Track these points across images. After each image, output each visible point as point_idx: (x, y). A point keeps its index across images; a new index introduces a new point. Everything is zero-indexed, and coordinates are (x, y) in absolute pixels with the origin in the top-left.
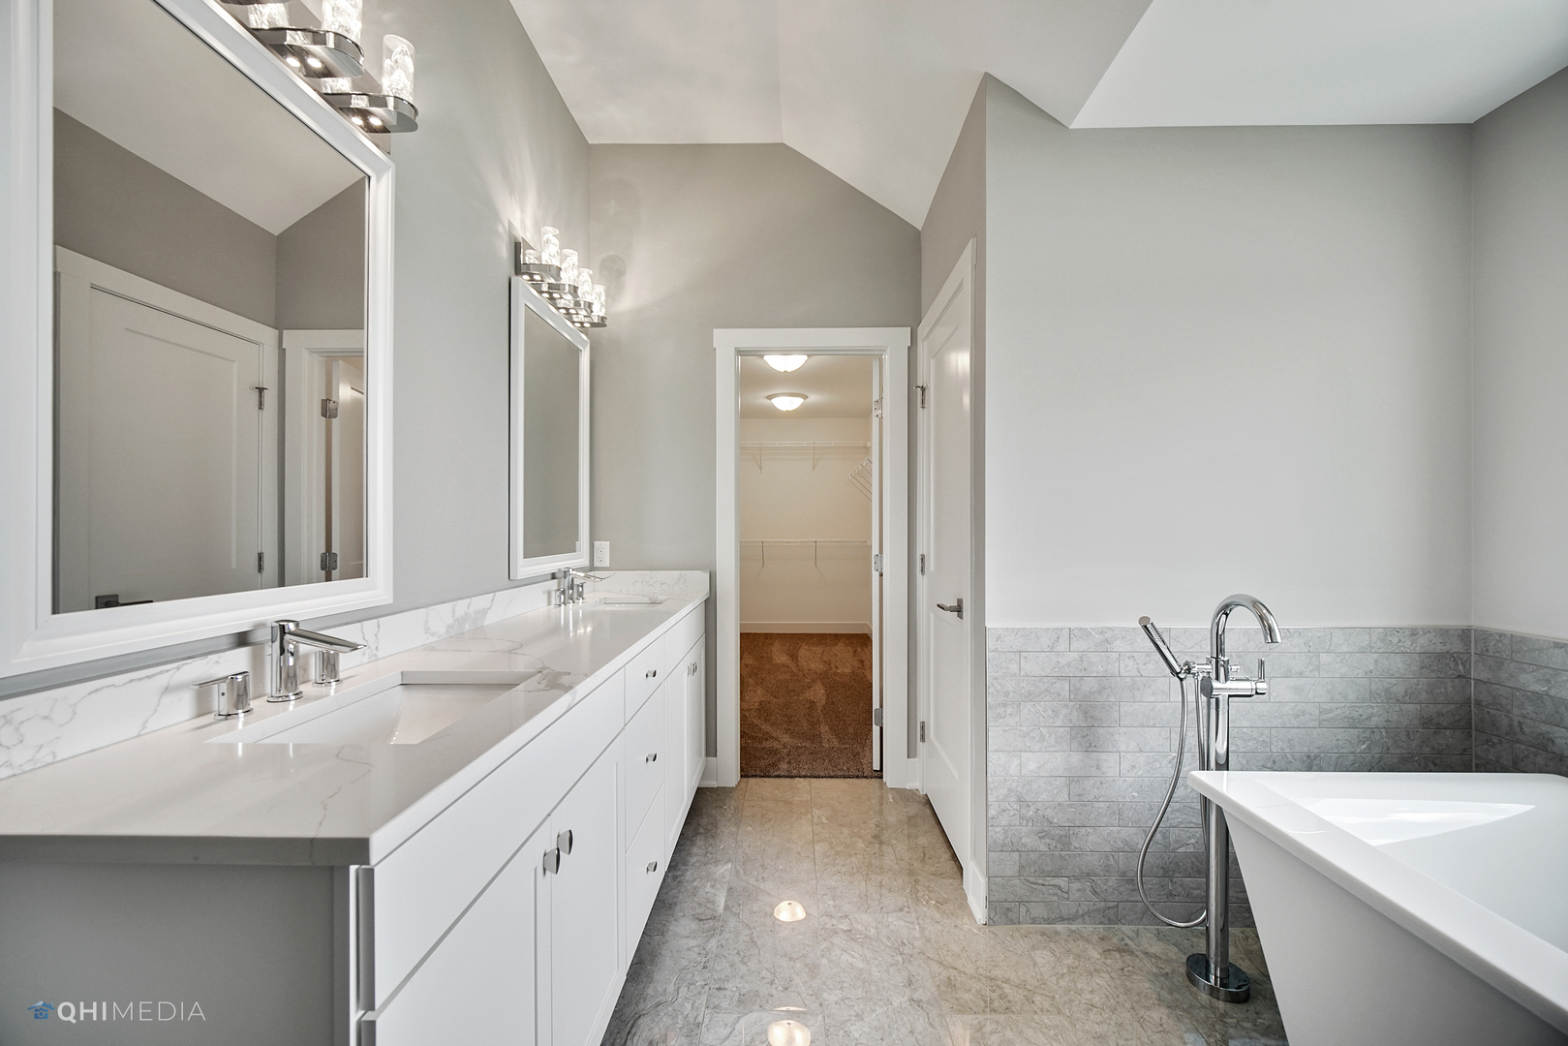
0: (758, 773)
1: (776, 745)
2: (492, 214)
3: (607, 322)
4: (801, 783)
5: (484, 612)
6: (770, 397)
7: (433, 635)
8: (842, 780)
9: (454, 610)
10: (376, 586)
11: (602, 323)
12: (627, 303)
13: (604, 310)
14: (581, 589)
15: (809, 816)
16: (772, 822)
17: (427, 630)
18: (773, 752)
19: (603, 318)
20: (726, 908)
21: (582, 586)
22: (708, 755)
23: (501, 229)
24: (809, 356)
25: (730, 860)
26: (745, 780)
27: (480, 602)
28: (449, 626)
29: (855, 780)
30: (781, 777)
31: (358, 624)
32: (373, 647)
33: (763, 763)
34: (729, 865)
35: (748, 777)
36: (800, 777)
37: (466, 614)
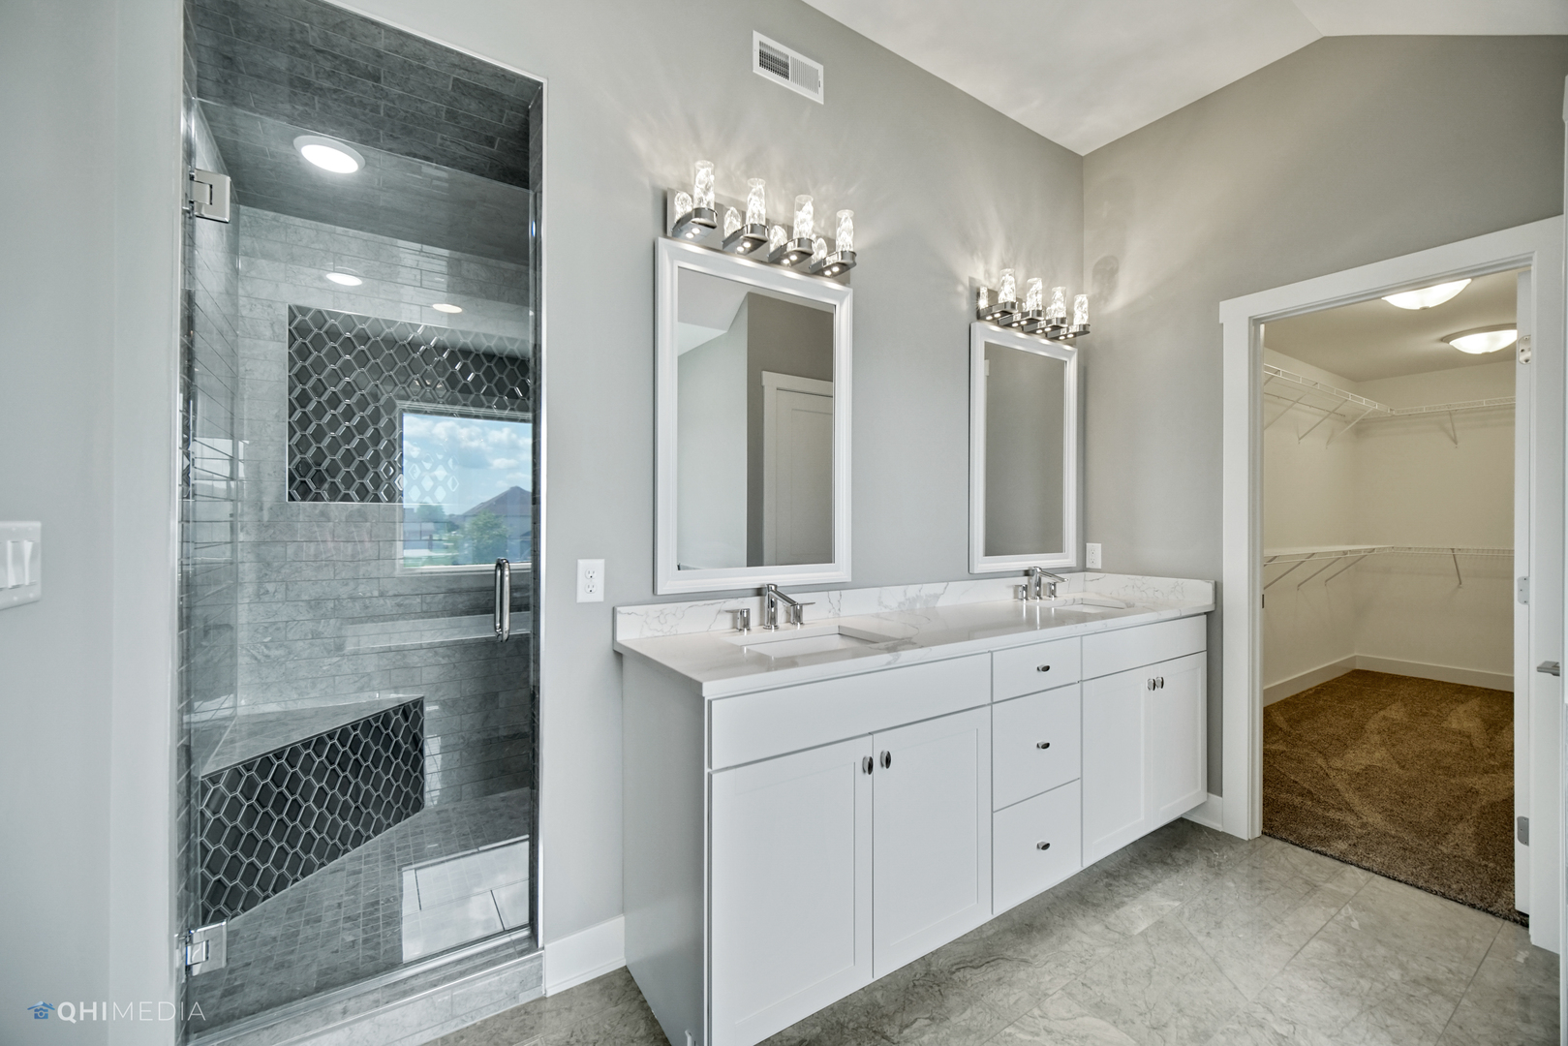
0: (1291, 838)
1: (1350, 819)
2: (953, 278)
3: (1090, 329)
4: (1353, 873)
5: (937, 597)
6: (1447, 339)
7: (886, 607)
8: (1438, 899)
9: (905, 591)
10: (840, 569)
11: (1084, 330)
12: (1119, 301)
13: (1086, 317)
14: (1053, 587)
15: (1333, 911)
16: (1268, 892)
17: (880, 603)
18: (1336, 825)
19: (1085, 326)
20: (1143, 934)
21: (1054, 585)
22: (1210, 789)
23: (960, 288)
24: (1473, 278)
25: (1181, 900)
26: (1267, 838)
27: (929, 589)
28: (900, 603)
29: (1465, 909)
30: (1326, 855)
31: (826, 593)
32: (837, 609)
33: (1309, 831)
34: (1177, 904)
35: (1275, 837)
36: (1358, 866)
37: (917, 596)
